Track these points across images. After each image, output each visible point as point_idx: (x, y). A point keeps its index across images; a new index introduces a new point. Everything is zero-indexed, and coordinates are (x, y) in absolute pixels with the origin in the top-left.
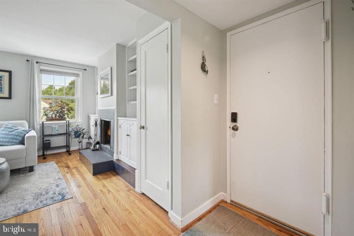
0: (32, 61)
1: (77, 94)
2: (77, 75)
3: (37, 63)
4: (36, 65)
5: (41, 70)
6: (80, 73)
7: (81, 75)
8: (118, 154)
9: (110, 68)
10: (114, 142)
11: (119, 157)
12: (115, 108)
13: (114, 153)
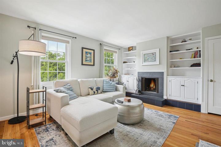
8: (167, 96)
9: (159, 49)
10: (163, 90)
11: (167, 97)
12: (165, 71)
13: (163, 95)
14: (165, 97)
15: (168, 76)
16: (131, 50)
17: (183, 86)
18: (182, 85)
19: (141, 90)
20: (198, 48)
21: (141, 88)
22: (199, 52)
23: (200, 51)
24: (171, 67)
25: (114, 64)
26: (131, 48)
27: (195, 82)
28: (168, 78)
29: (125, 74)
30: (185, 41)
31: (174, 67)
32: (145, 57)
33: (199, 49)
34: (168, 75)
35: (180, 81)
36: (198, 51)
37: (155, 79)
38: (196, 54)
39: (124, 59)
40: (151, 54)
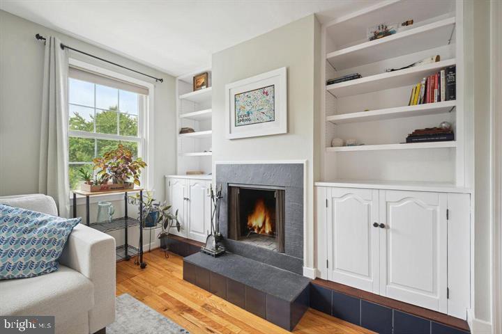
0: (53, 40)
1: (142, 132)
2: (145, 91)
3: (63, 47)
4: (60, 52)
5: (70, 67)
6: (150, 86)
7: (152, 91)
8: (315, 265)
9: (284, 69)
10: (302, 238)
11: (318, 272)
12: (307, 162)
13: (301, 263)
14: (309, 272)
15: (320, 181)
16: (203, 85)
17: (382, 226)
18: (376, 225)
19: (225, 235)
20: (438, 59)
21: (226, 226)
22: (443, 77)
23: (451, 70)
24: (332, 146)
25: (139, 136)
26: (203, 80)
27: (434, 212)
28: (319, 190)
29: (188, 173)
30: (387, 33)
31: (344, 145)
32: (238, 107)
33: (444, 63)
34: (319, 178)
35: (369, 205)
36: (438, 71)
37: (272, 192)
38: (433, 88)
39: (181, 119)
40: (259, 93)
